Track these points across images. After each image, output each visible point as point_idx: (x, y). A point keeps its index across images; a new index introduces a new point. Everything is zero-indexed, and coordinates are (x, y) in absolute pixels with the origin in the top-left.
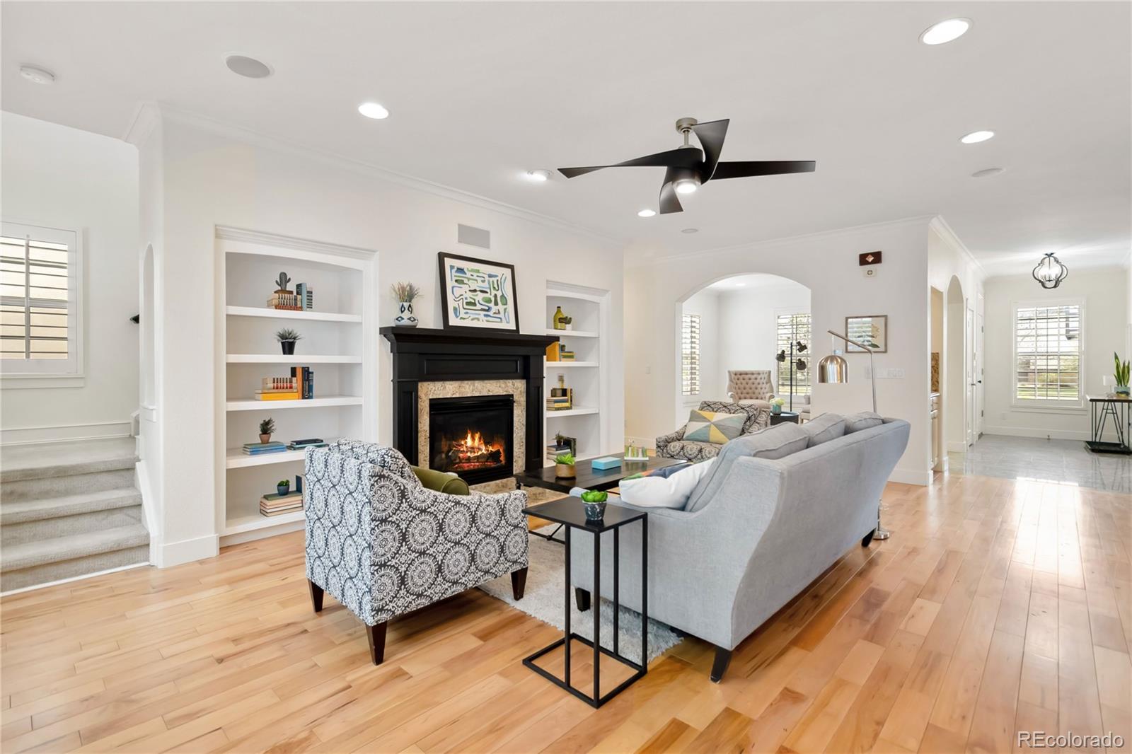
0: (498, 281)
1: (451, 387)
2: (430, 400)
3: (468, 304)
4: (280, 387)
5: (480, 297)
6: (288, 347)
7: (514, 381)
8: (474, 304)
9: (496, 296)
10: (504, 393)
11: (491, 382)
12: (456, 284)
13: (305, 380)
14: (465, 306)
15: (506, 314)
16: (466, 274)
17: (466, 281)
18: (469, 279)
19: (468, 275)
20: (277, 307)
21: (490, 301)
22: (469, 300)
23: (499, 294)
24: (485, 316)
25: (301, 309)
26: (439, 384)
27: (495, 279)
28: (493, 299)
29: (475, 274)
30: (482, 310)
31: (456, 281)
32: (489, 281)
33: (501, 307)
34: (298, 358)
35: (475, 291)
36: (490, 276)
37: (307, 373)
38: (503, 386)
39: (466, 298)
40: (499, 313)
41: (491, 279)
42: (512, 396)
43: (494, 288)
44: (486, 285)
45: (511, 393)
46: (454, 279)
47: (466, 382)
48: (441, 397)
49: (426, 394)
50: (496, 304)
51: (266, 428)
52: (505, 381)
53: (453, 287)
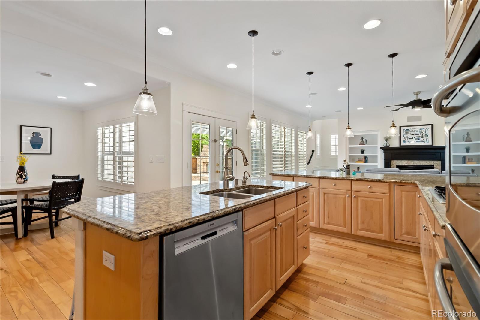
0: (424, 130)
1: (404, 162)
2: (397, 165)
3: (409, 139)
4: (360, 160)
5: (415, 136)
6: (363, 152)
7: (434, 161)
8: (413, 138)
9: (423, 135)
10: (429, 165)
11: (422, 161)
12: (405, 134)
13: (366, 159)
14: (408, 139)
15: (427, 140)
16: (409, 130)
17: (409, 132)
18: (411, 132)
19: (411, 130)
20: (359, 145)
21: (420, 137)
22: (410, 138)
23: (424, 134)
24: (417, 141)
25: (364, 144)
26: (400, 161)
27: (423, 130)
28: (421, 136)
29: (414, 130)
30: (416, 140)
31: (405, 133)
32: (420, 131)
33: (425, 138)
34: (364, 155)
35: (413, 135)
36: (420, 129)
37: (366, 158)
38: (428, 162)
39: (409, 137)
40: (424, 140)
41: (421, 130)
42: (434, 166)
43: (422, 133)
44: (419, 132)
45: (433, 165)
46: (404, 133)
47: (410, 161)
48: (400, 164)
49: (395, 163)
50: (422, 137)
51: (358, 168)
52: (430, 161)
53: (404, 135)
